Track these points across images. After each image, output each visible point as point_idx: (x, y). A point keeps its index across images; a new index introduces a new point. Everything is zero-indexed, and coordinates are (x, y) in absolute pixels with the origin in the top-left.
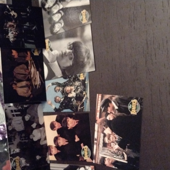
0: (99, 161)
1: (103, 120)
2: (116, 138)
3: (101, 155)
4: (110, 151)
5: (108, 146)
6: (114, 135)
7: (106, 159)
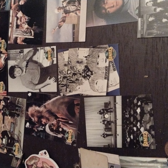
0: (13, 41)
1: (17, 5)
2: (26, 20)
3: (14, 36)
4: (21, 31)
5: (20, 27)
6: (25, 16)
7: (18, 38)
